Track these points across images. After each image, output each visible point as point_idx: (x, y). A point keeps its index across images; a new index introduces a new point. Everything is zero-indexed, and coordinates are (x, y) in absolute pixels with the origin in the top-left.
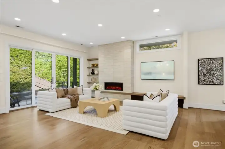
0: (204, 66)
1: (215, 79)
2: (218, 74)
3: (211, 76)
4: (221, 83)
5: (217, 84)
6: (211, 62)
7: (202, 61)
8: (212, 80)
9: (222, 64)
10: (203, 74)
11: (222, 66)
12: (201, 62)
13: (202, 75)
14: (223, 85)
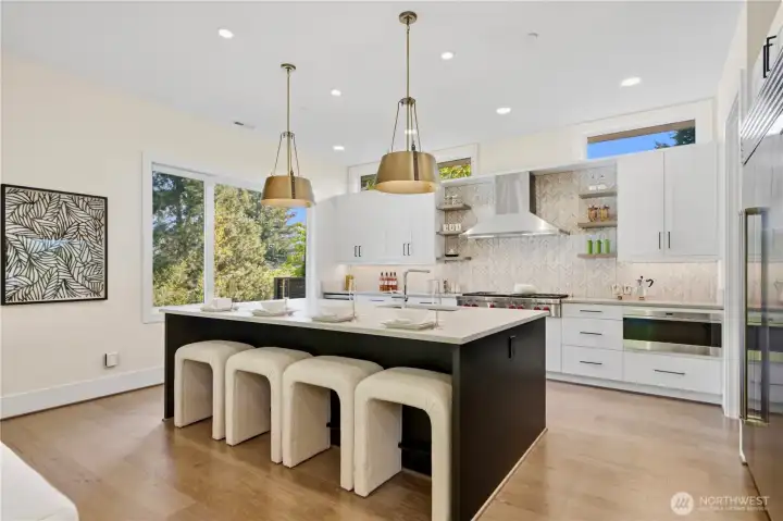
0: (32, 220)
1: (75, 276)
2: (90, 259)
3: (62, 267)
4: (98, 293)
5: (83, 297)
6: (61, 208)
7: (22, 196)
8: (64, 280)
9: (103, 221)
10: (24, 257)
11: (103, 228)
12: (15, 200)
13: (20, 260)
14: (106, 298)
